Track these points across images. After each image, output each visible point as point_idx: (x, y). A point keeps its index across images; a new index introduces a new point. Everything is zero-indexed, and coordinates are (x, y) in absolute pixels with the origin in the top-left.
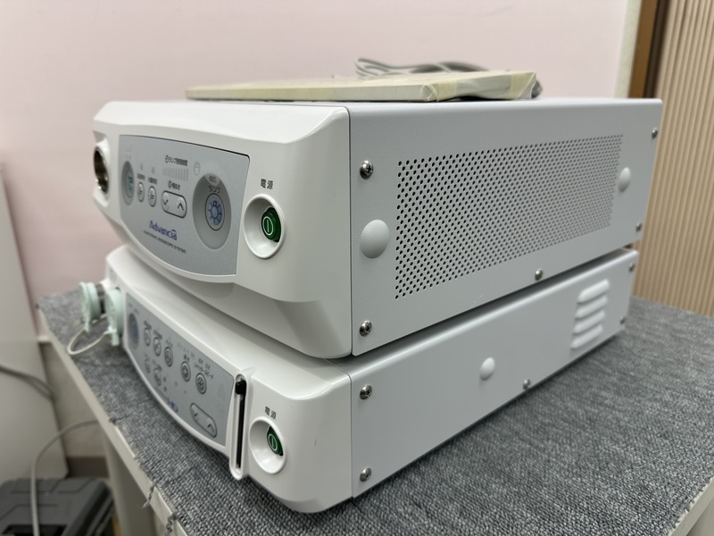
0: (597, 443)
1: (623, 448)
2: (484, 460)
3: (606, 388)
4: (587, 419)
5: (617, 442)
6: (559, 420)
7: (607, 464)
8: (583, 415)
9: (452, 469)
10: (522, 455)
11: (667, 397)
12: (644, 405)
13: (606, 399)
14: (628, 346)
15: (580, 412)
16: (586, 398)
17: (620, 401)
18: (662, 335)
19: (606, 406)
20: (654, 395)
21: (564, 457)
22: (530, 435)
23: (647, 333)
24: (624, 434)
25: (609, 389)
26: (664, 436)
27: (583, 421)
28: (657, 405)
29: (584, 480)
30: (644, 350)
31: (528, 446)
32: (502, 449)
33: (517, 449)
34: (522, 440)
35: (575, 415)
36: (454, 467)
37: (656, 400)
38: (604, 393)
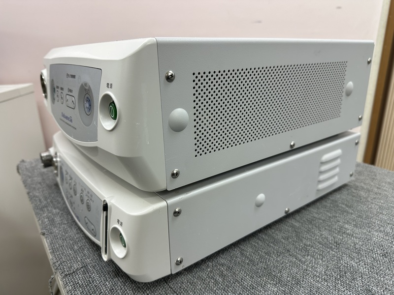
0: (339, 259)
1: (356, 263)
2: (264, 268)
3: (348, 223)
4: (334, 242)
5: (353, 259)
6: (316, 243)
7: (345, 273)
8: (332, 240)
9: (243, 273)
10: (289, 266)
12: (373, 234)
13: (348, 230)
14: (365, 196)
15: (330, 238)
16: (335, 229)
17: (357, 231)
18: (387, 189)
19: (348, 234)
20: (380, 228)
21: (317, 268)
22: (296, 252)
23: (378, 188)
24: (358, 253)
25: (351, 223)
26: (384, 255)
27: (332, 244)
28: (381, 235)
29: (329, 285)
30: (374, 198)
31: (294, 260)
32: (277, 261)
33: (287, 262)
34: (291, 255)
35: (327, 240)
36: (245, 272)
37: (380, 231)
38: (347, 226)
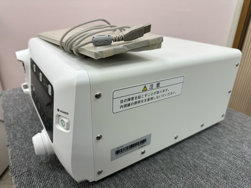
0: (194, 178)
1: (205, 182)
4: (194, 165)
5: (203, 179)
6: (182, 165)
11: (231, 159)
